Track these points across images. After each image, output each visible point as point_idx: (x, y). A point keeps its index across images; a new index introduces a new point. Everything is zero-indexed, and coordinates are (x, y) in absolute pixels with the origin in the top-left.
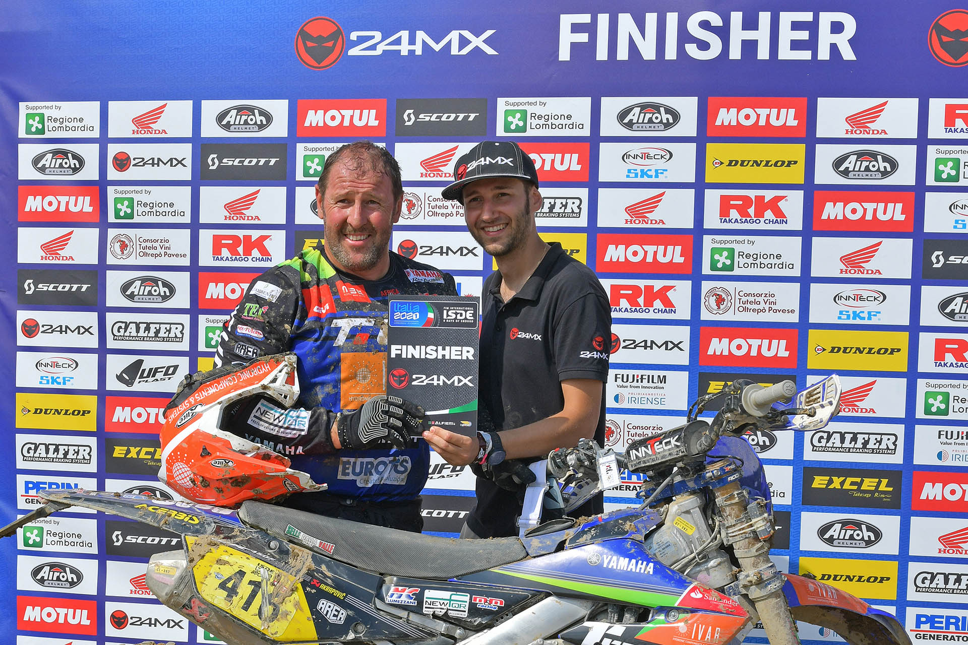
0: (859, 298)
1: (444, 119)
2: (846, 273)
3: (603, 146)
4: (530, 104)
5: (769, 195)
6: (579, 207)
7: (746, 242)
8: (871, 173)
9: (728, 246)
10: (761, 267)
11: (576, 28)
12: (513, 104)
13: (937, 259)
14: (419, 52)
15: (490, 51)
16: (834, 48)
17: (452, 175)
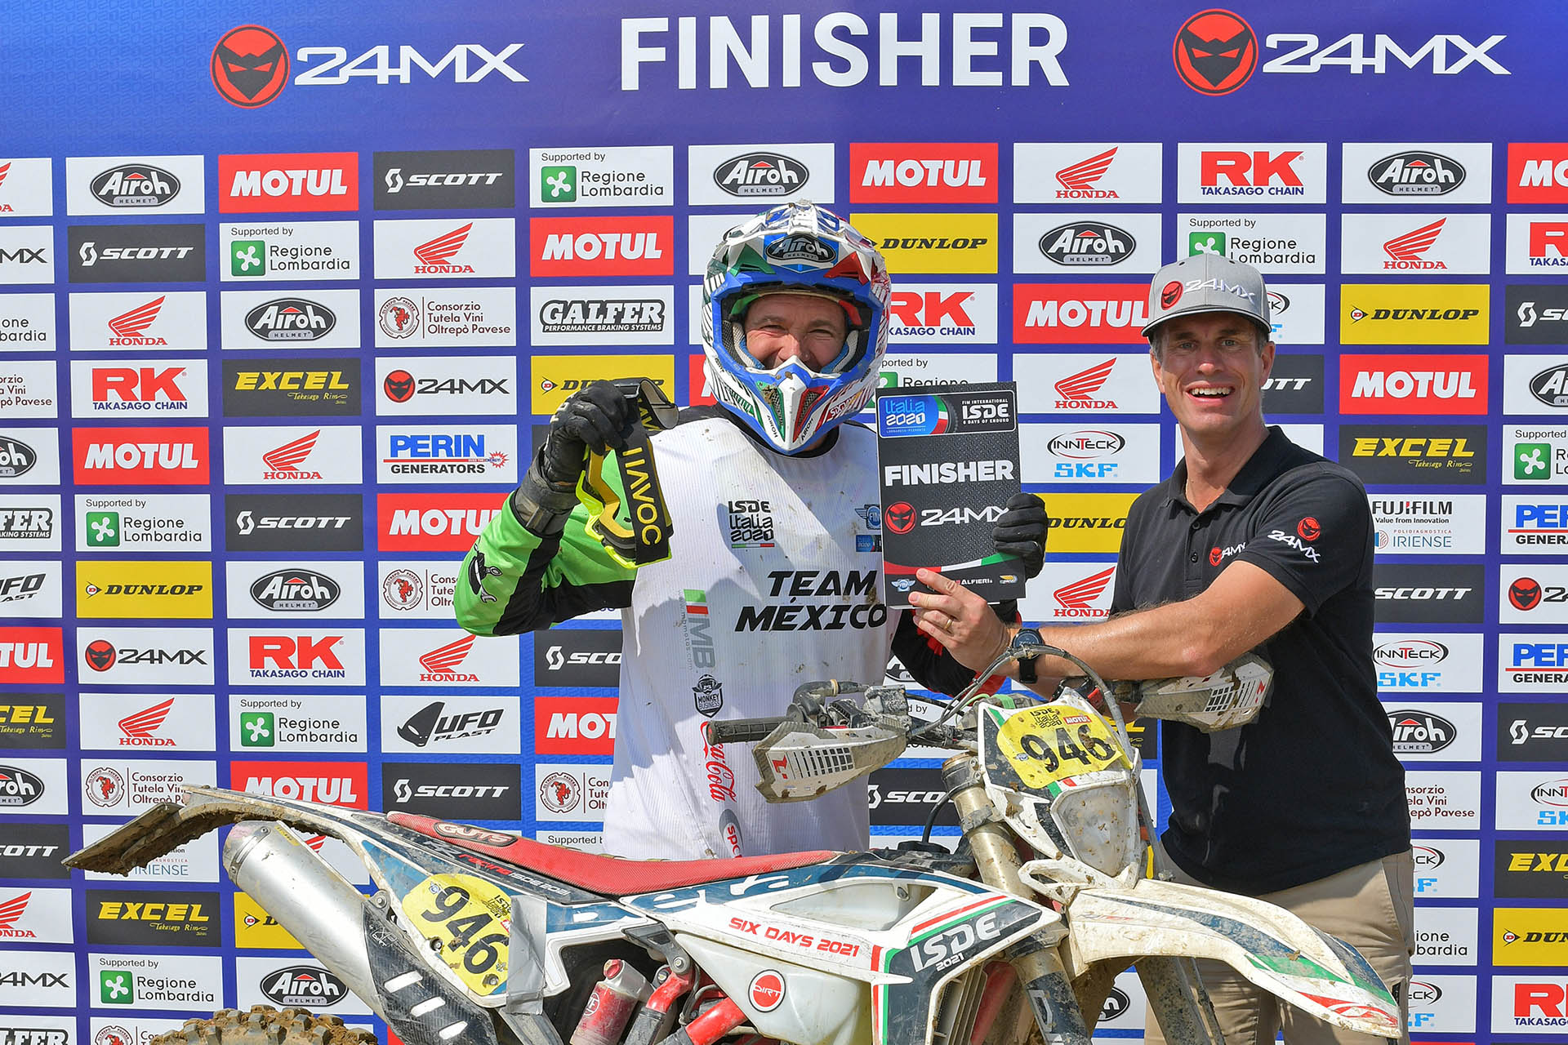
0: (1085, 444)
1: (448, 182)
2: (1065, 407)
3: (693, 220)
4: (580, 157)
5: (946, 291)
6: (660, 315)
7: (915, 362)
8: (1097, 256)
11: (646, 40)
12: (555, 158)
14: (405, 79)
15: (515, 76)
16: (1035, 67)
17: (464, 268)
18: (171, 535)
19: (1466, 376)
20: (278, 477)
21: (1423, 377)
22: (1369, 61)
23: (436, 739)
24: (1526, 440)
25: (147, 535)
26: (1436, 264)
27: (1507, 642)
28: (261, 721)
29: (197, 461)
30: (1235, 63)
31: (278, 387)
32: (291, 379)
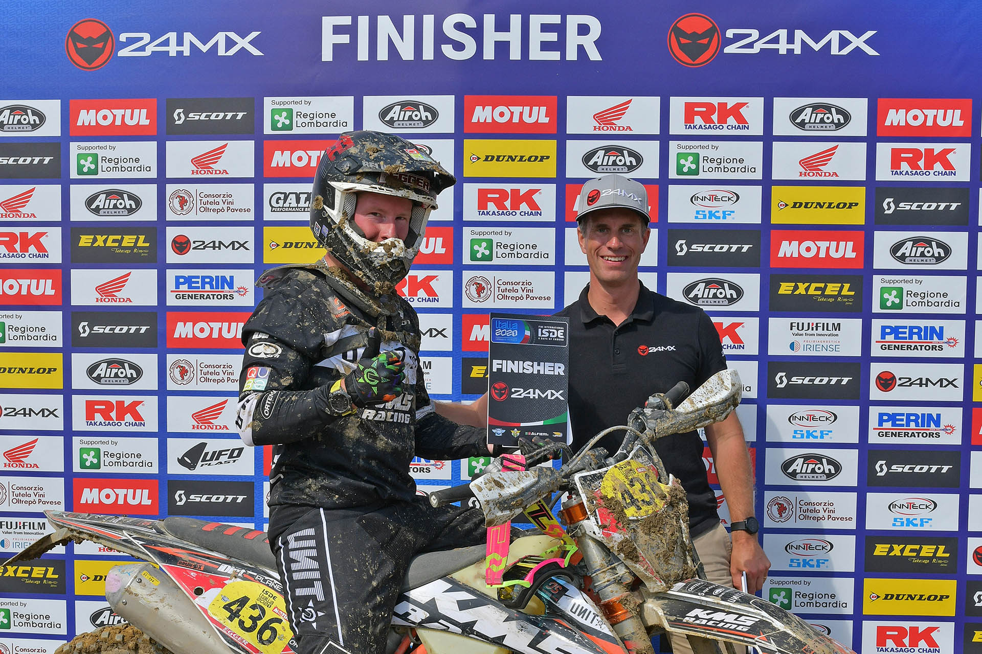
1: (213, 117)
4: (296, 103)
5: (524, 188)
7: (504, 233)
8: (618, 167)
9: (486, 237)
10: (518, 257)
11: (337, 30)
12: (279, 103)
13: (681, 248)
14: (187, 53)
15: (256, 52)
16: (581, 49)
17: (222, 171)
18: (37, 336)
19: (850, 244)
20: (104, 301)
21: (823, 245)
22: (790, 46)
23: (202, 465)
24: (888, 285)
25: (22, 336)
26: (832, 174)
27: (874, 412)
28: (92, 453)
29: (54, 291)
30: (707, 46)
31: (105, 244)
32: (113, 239)
